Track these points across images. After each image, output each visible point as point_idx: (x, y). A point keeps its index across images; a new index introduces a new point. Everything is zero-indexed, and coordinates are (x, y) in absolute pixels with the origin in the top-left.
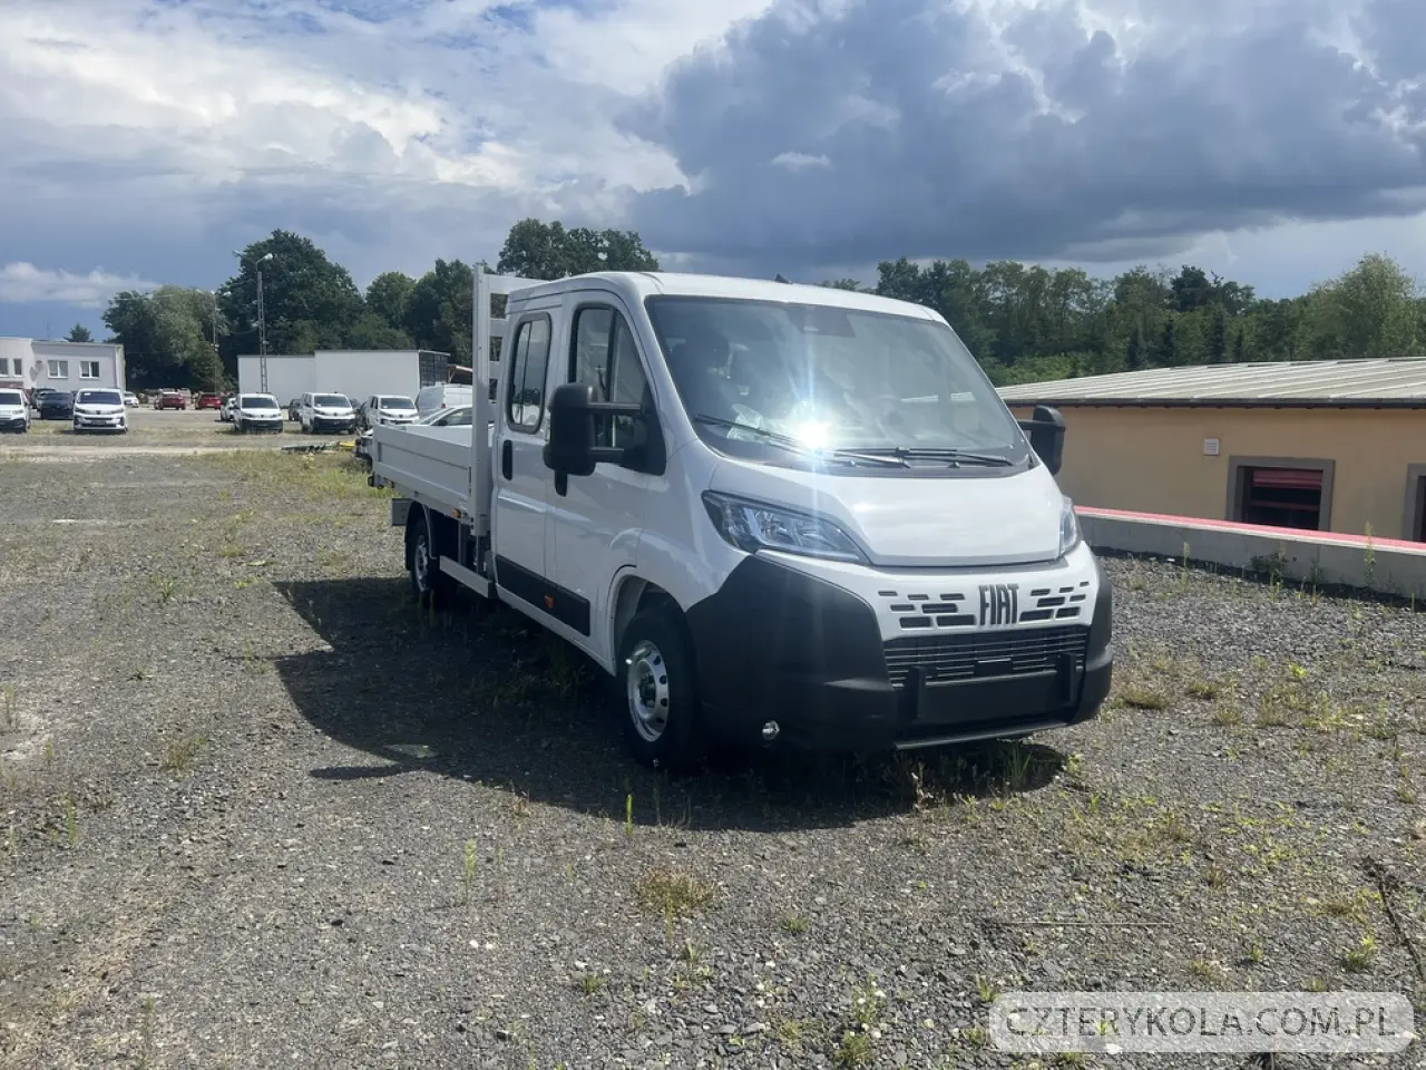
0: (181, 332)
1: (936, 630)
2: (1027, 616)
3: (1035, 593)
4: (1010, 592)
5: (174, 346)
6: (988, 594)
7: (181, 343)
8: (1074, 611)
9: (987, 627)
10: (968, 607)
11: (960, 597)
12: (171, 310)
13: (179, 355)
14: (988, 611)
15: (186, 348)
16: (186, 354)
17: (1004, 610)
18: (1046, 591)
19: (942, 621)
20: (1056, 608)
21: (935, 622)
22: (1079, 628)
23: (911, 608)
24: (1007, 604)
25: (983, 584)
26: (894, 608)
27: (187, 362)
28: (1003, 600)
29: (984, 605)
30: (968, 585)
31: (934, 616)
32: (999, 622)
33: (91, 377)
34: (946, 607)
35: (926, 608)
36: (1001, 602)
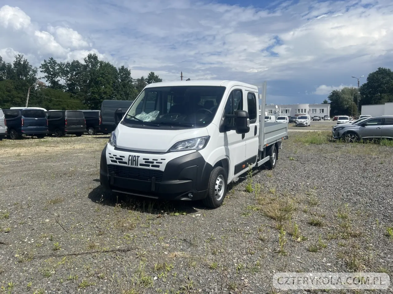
0: (347, 100)
1: (118, 164)
2: (141, 165)
3: (144, 159)
4: (137, 158)
5: (344, 104)
6: (131, 157)
7: (346, 103)
8: (158, 166)
9: (130, 166)
10: (125, 160)
11: (124, 157)
12: (345, 94)
13: (346, 106)
14: (130, 162)
15: (348, 104)
16: (348, 106)
17: (134, 162)
18: (148, 159)
19: (120, 162)
20: (151, 164)
21: (118, 162)
22: (160, 172)
23: (113, 158)
24: (135, 160)
25: (130, 155)
26: (110, 157)
27: (348, 108)
28: (134, 159)
29: (129, 160)
30: (126, 154)
31: (117, 160)
32: (133, 165)
33: (322, 113)
34: (120, 159)
35: (117, 158)
36: (134, 160)
